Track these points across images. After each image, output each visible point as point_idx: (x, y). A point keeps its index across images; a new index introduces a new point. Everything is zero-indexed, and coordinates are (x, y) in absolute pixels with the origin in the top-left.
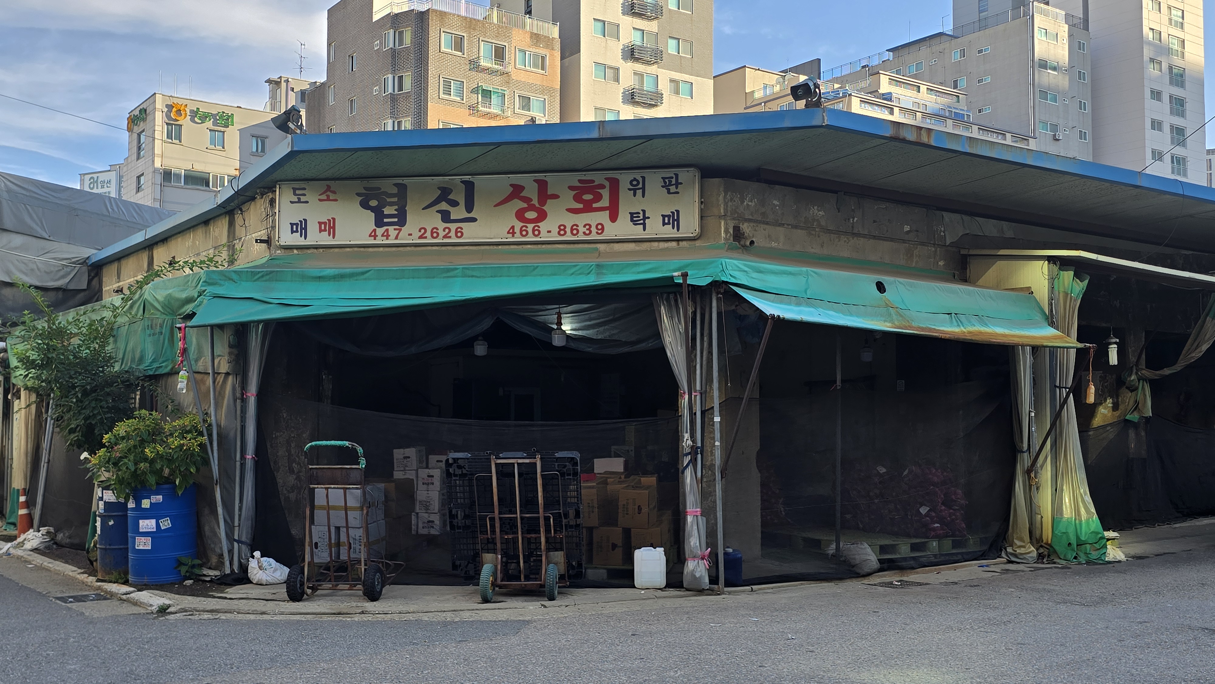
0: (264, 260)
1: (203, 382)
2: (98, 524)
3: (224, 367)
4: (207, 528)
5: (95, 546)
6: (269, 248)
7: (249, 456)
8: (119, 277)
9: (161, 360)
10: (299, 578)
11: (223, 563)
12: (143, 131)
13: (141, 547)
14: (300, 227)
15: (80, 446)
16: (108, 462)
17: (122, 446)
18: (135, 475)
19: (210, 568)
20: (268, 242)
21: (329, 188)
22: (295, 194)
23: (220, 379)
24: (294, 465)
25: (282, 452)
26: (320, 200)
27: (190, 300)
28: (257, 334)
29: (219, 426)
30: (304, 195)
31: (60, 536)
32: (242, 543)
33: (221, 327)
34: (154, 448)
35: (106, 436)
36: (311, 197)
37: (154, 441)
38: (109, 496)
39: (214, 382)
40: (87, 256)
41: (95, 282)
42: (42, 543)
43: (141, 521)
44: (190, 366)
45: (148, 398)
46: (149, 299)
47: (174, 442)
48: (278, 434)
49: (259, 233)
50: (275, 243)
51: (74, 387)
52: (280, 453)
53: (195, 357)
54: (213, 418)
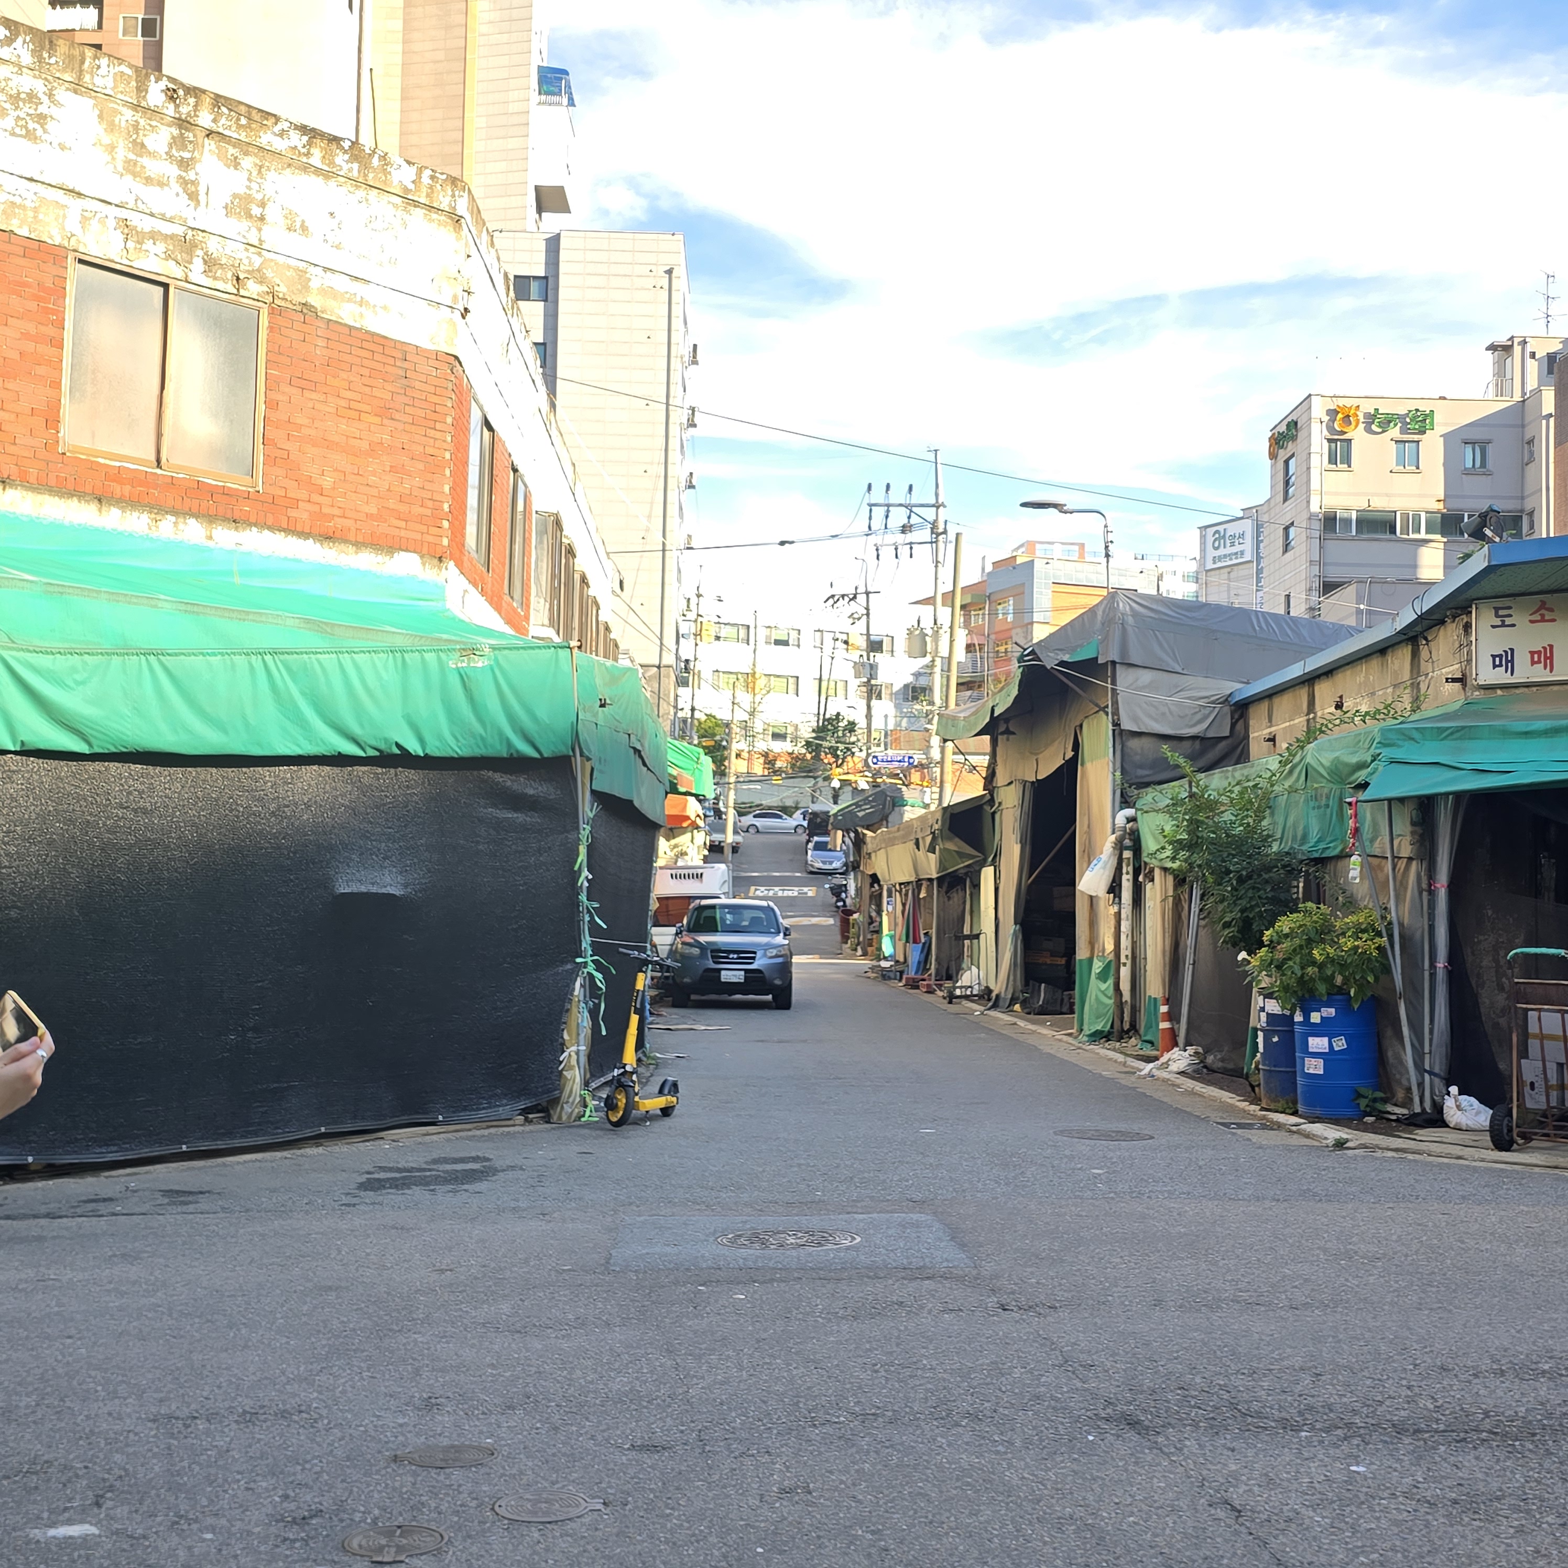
0: (1457, 706)
1: (1380, 868)
2: (1260, 1040)
3: (1406, 849)
4: (1390, 1054)
5: (1257, 1068)
6: (1464, 689)
7: (1440, 965)
8: (1270, 720)
9: (1328, 839)
10: (1506, 1122)
11: (1411, 1100)
12: (1293, 455)
13: (1311, 1071)
14: (1505, 660)
15: (1236, 944)
16: (1271, 964)
17: (1286, 945)
18: (1301, 981)
19: (1396, 1105)
20: (1462, 680)
21: (1543, 603)
22: (1497, 616)
23: (1402, 864)
24: (1504, 980)
25: (1487, 962)
26: (1532, 622)
27: (1362, 766)
28: (1446, 808)
29: (1401, 925)
30: (1510, 616)
31: (1210, 1059)
32: (1435, 1075)
33: (1402, 800)
34: (1324, 949)
35: (1267, 933)
36: (1520, 618)
37: (1323, 941)
38: (1273, 1007)
39: (1394, 869)
40: (1228, 692)
41: (1240, 726)
42: (1189, 1065)
43: (1310, 1039)
44: (1364, 850)
45: (1314, 887)
46: (1314, 763)
47: (1348, 943)
48: (1481, 938)
49: (1451, 668)
50: (1471, 682)
51: (1228, 872)
52: (1484, 963)
53: (1370, 836)
54: (1393, 914)
